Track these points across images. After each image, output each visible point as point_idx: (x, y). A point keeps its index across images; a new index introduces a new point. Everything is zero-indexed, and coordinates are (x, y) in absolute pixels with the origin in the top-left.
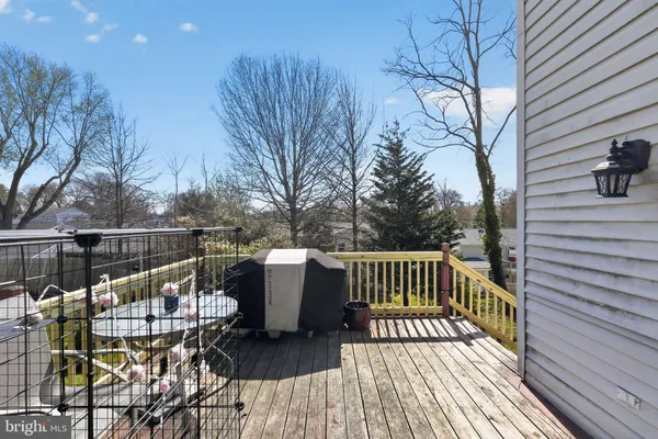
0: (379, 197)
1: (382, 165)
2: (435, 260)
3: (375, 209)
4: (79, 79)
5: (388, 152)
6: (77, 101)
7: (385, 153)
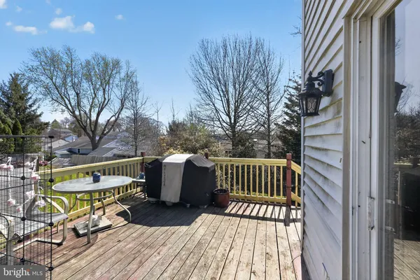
0: (288, 123)
1: (290, 100)
2: (281, 165)
3: (285, 131)
4: (123, 64)
5: (295, 91)
6: (123, 75)
7: (293, 92)
